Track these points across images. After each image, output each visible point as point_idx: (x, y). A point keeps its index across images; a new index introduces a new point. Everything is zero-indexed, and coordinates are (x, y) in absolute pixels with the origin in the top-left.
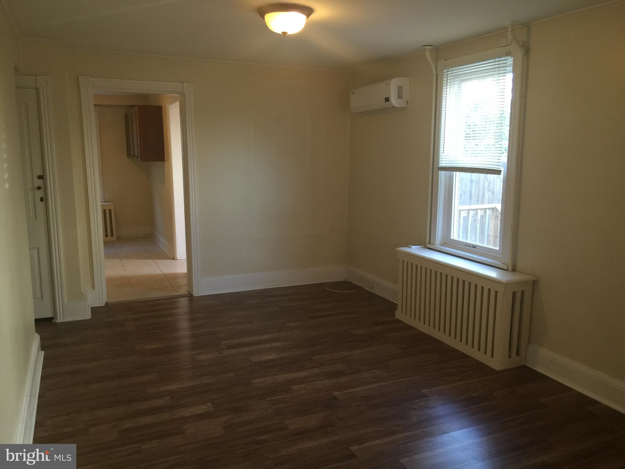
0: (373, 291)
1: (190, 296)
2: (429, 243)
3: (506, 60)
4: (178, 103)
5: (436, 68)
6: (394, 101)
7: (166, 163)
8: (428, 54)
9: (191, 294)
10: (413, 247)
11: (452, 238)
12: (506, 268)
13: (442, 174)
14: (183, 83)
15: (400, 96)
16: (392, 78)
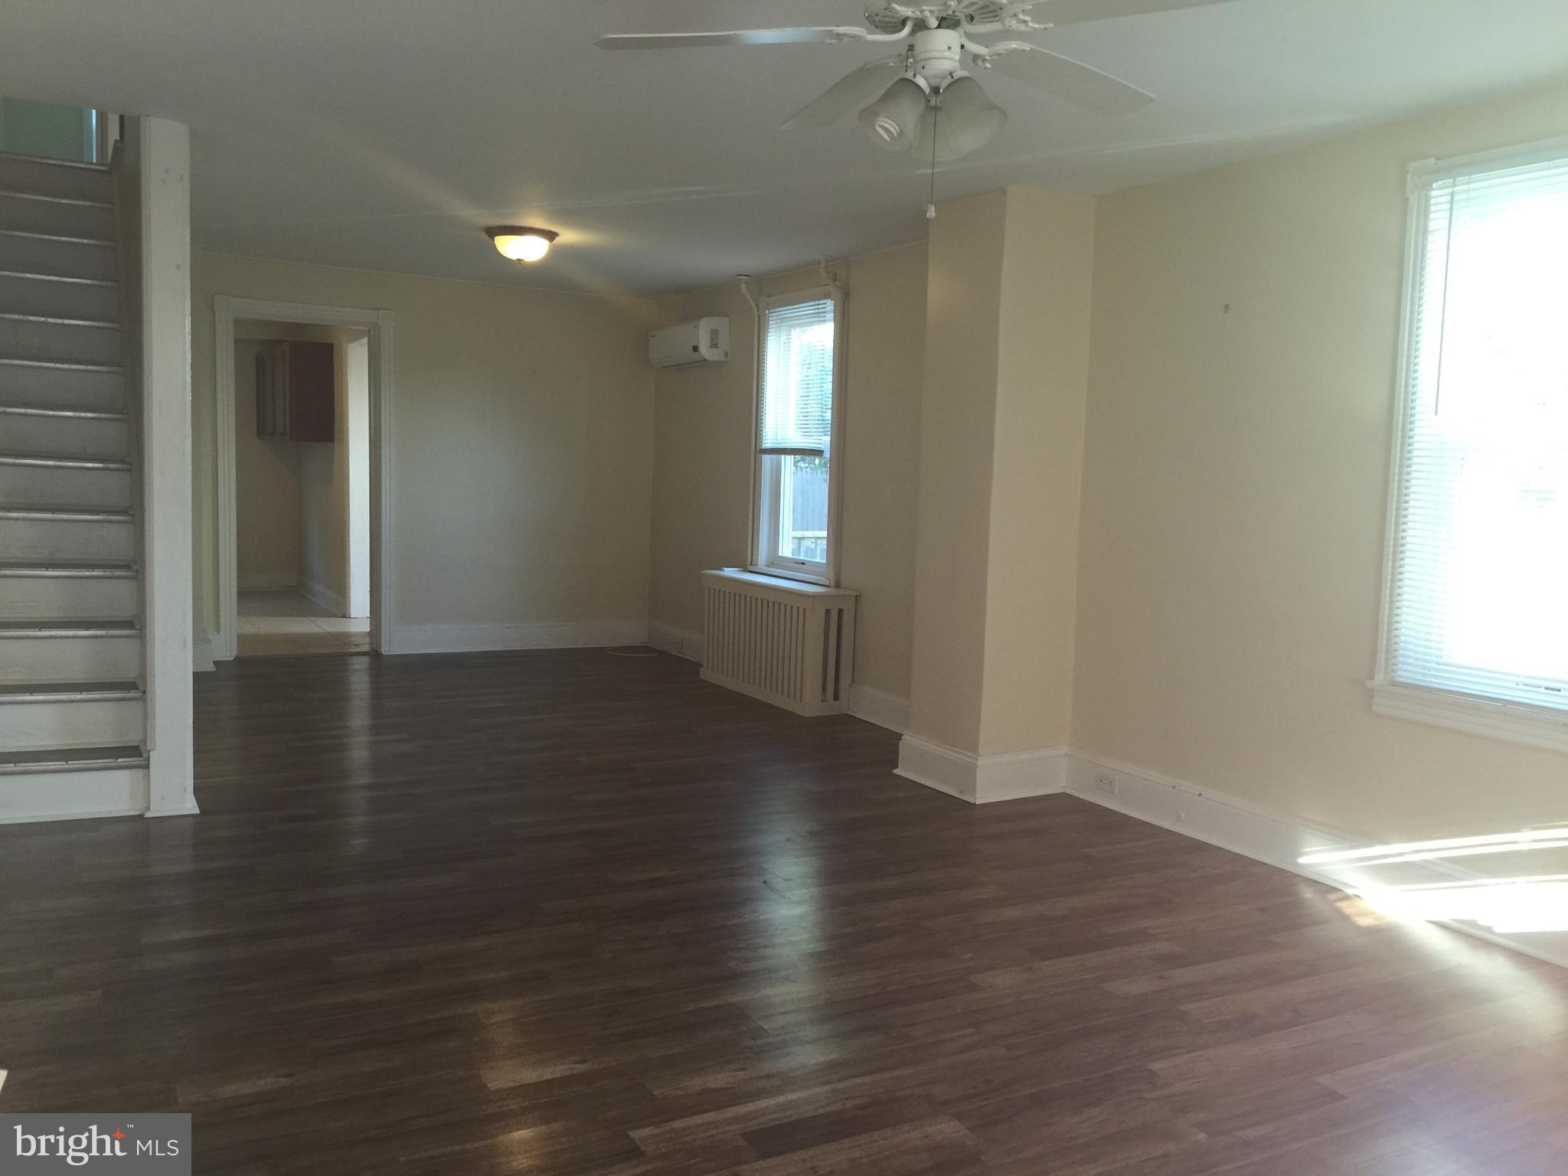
0: (682, 656)
1: (375, 654)
2: (751, 564)
3: (825, 304)
4: (365, 340)
5: (757, 306)
6: (705, 351)
7: (336, 445)
8: (743, 287)
9: (377, 652)
10: (726, 569)
11: (780, 554)
12: (827, 584)
13: (767, 459)
14: (378, 310)
15: (714, 345)
16: (702, 317)
